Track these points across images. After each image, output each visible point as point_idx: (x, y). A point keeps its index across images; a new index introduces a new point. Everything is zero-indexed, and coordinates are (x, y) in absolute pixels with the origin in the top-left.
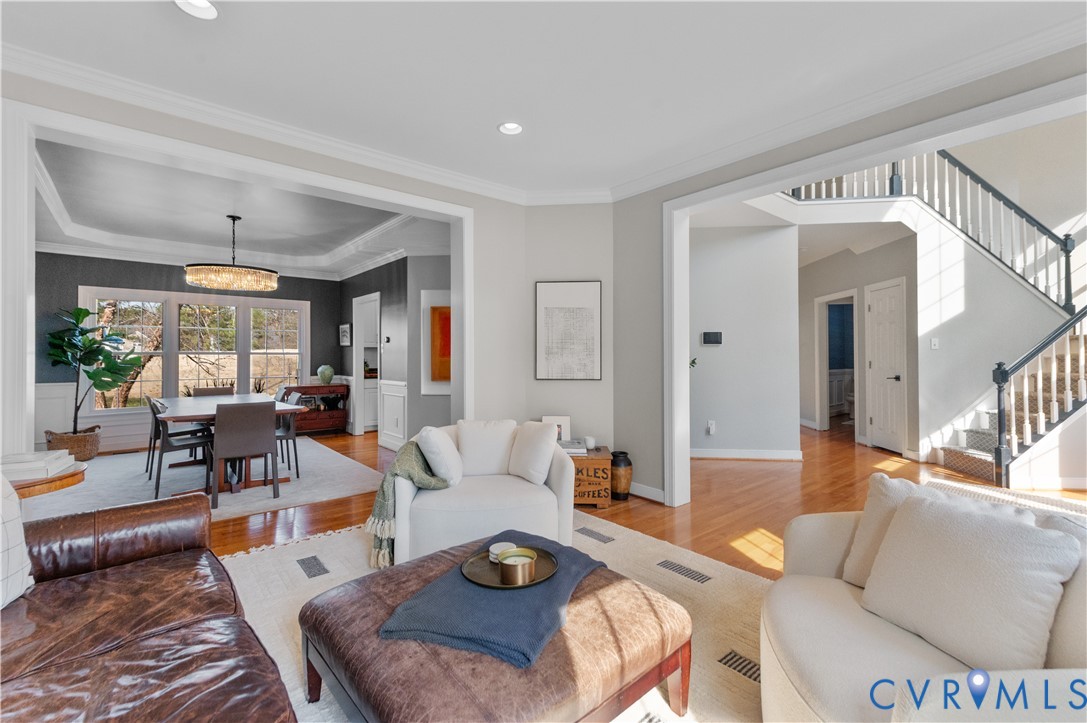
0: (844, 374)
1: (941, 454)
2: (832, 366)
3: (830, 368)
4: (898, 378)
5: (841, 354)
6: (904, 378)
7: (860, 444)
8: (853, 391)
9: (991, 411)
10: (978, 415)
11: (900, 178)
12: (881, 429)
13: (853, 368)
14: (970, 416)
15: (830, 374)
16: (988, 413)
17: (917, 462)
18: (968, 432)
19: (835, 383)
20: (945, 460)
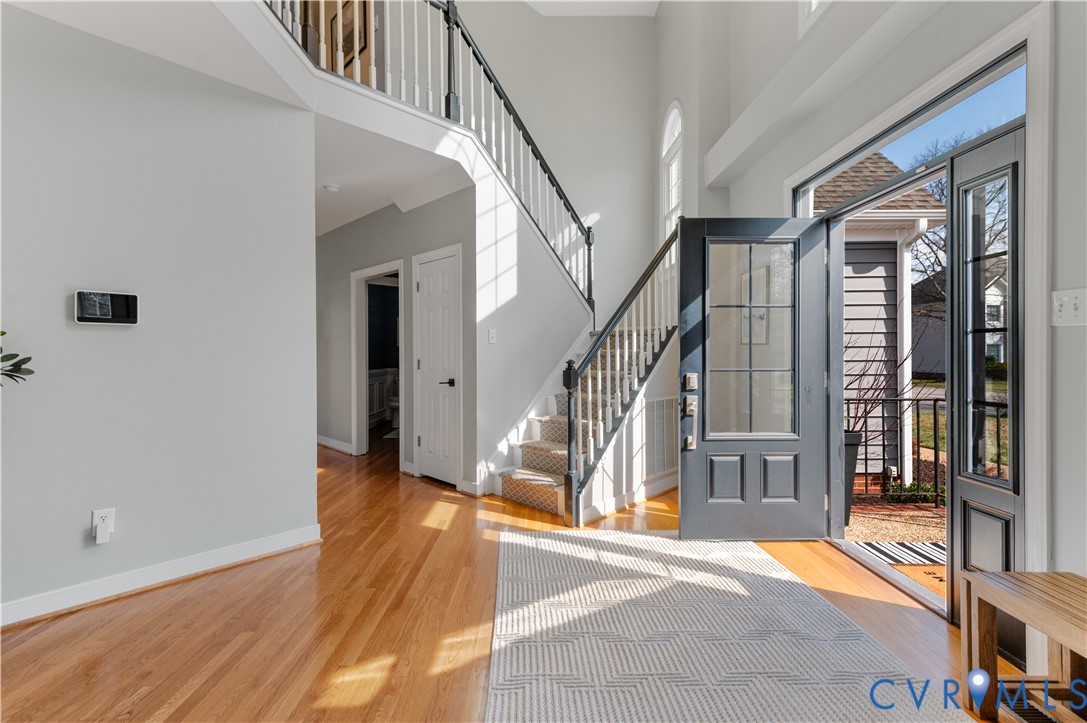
0: (386, 374)
1: (499, 481)
2: (371, 367)
3: (370, 368)
4: (451, 383)
5: (383, 350)
6: (459, 383)
7: (405, 474)
8: (396, 393)
9: (543, 419)
10: (530, 424)
11: (457, 98)
12: (430, 452)
13: (398, 367)
14: (523, 426)
15: (370, 376)
16: (540, 421)
17: (473, 497)
18: (521, 446)
19: (376, 386)
20: (504, 489)
